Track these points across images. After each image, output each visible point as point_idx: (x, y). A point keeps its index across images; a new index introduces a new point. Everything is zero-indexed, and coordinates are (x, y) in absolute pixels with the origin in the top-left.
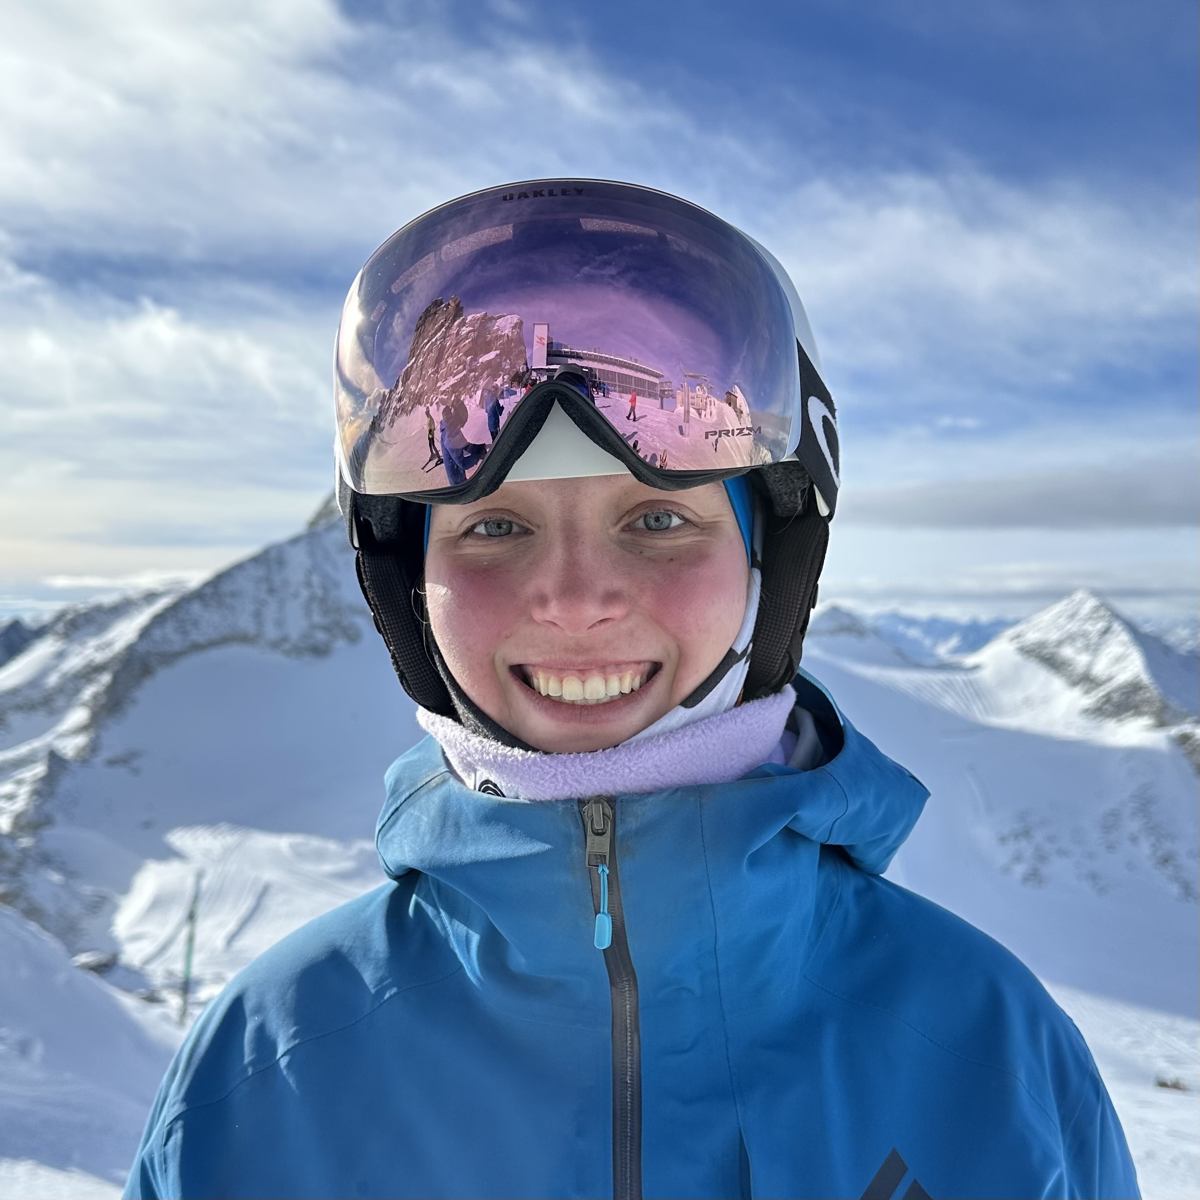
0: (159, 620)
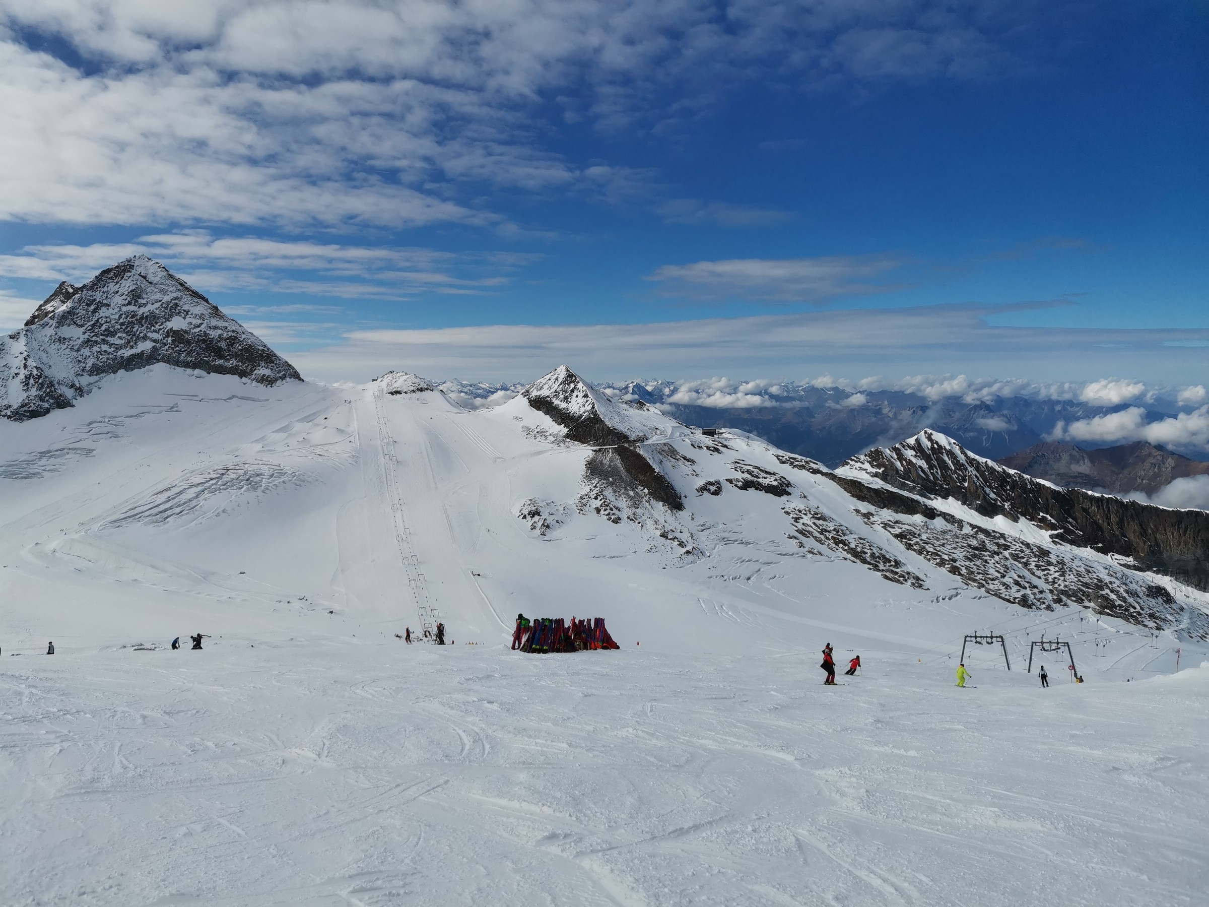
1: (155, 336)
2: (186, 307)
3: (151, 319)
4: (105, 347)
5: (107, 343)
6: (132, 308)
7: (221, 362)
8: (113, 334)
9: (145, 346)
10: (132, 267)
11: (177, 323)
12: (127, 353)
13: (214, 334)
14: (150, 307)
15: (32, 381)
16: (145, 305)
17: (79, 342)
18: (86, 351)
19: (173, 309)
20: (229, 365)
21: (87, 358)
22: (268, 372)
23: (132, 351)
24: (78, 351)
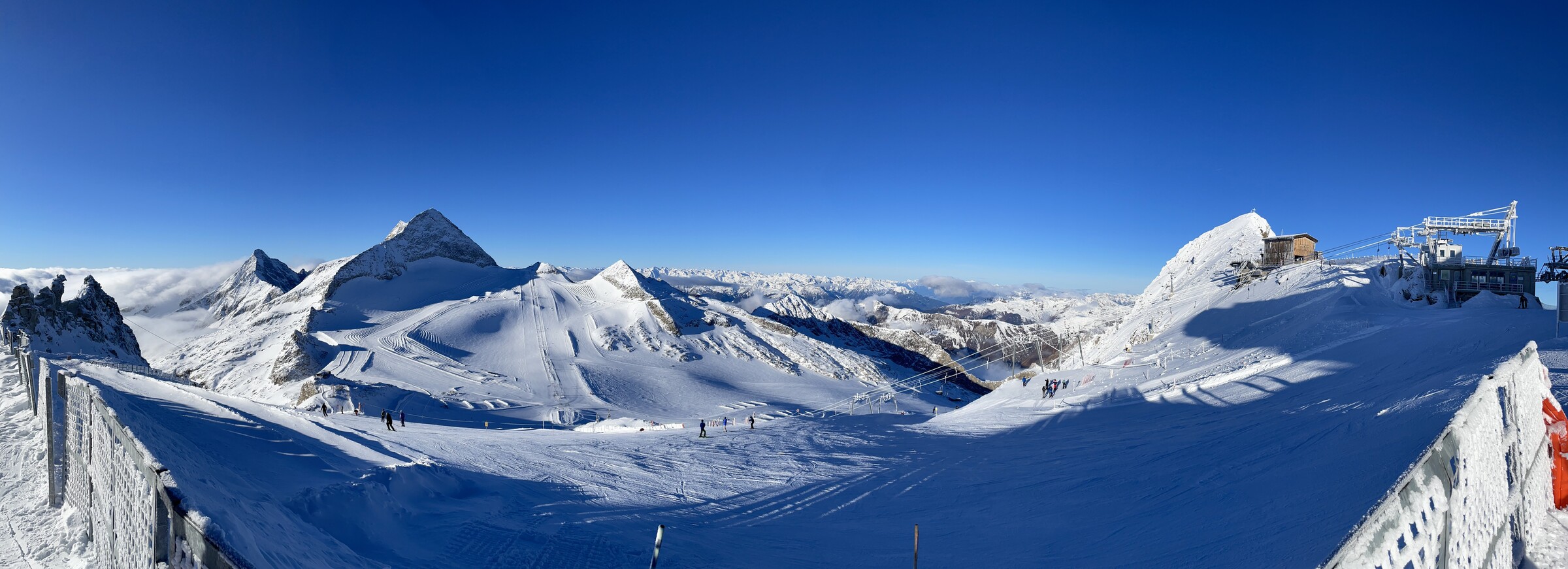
0: (342, 268)
1: (437, 244)
2: (449, 232)
3: (435, 237)
4: (416, 249)
6: (427, 232)
7: (463, 257)
8: (419, 244)
9: (432, 249)
10: (428, 214)
11: (445, 239)
12: (424, 252)
13: (460, 243)
14: (435, 232)
15: (385, 265)
16: (433, 231)
17: (406, 247)
18: (409, 251)
19: (444, 233)
20: (466, 258)
21: (409, 254)
22: (482, 261)
23: (427, 251)
24: (406, 251)
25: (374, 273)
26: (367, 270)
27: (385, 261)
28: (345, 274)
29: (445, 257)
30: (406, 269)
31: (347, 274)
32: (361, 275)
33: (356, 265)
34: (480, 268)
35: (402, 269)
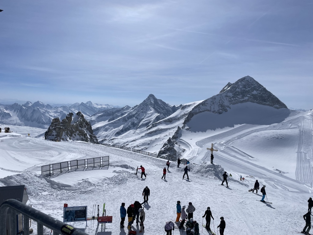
0: (195, 107)
1: (249, 96)
2: (257, 89)
3: (248, 92)
4: (237, 98)
5: (238, 97)
6: (244, 89)
7: (265, 103)
8: (239, 95)
9: (246, 98)
11: (255, 92)
14: (248, 89)
15: (220, 106)
17: (231, 97)
18: (232, 99)
19: (254, 89)
20: (267, 103)
21: (233, 101)
22: (278, 106)
23: (243, 99)
24: (231, 99)
25: (212, 110)
26: (208, 108)
27: (219, 104)
28: (197, 110)
29: (254, 102)
30: (230, 108)
31: (198, 110)
32: (205, 111)
33: (203, 106)
34: (276, 110)
35: (227, 108)
